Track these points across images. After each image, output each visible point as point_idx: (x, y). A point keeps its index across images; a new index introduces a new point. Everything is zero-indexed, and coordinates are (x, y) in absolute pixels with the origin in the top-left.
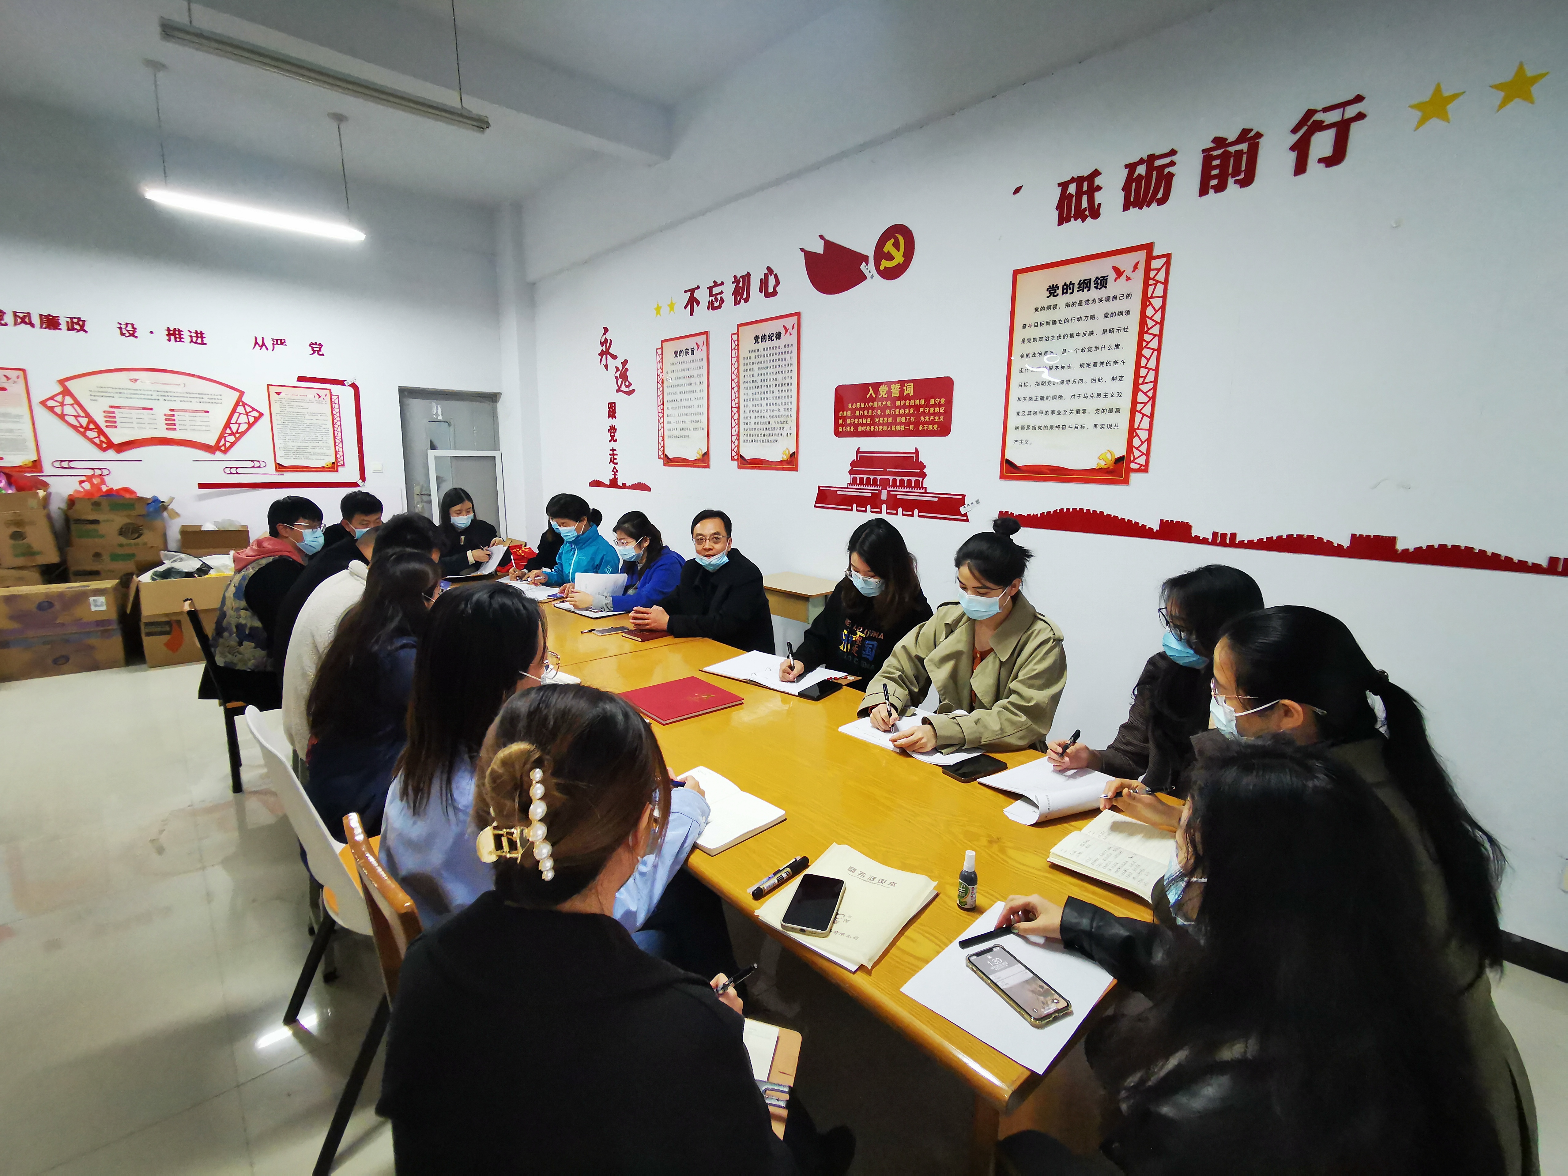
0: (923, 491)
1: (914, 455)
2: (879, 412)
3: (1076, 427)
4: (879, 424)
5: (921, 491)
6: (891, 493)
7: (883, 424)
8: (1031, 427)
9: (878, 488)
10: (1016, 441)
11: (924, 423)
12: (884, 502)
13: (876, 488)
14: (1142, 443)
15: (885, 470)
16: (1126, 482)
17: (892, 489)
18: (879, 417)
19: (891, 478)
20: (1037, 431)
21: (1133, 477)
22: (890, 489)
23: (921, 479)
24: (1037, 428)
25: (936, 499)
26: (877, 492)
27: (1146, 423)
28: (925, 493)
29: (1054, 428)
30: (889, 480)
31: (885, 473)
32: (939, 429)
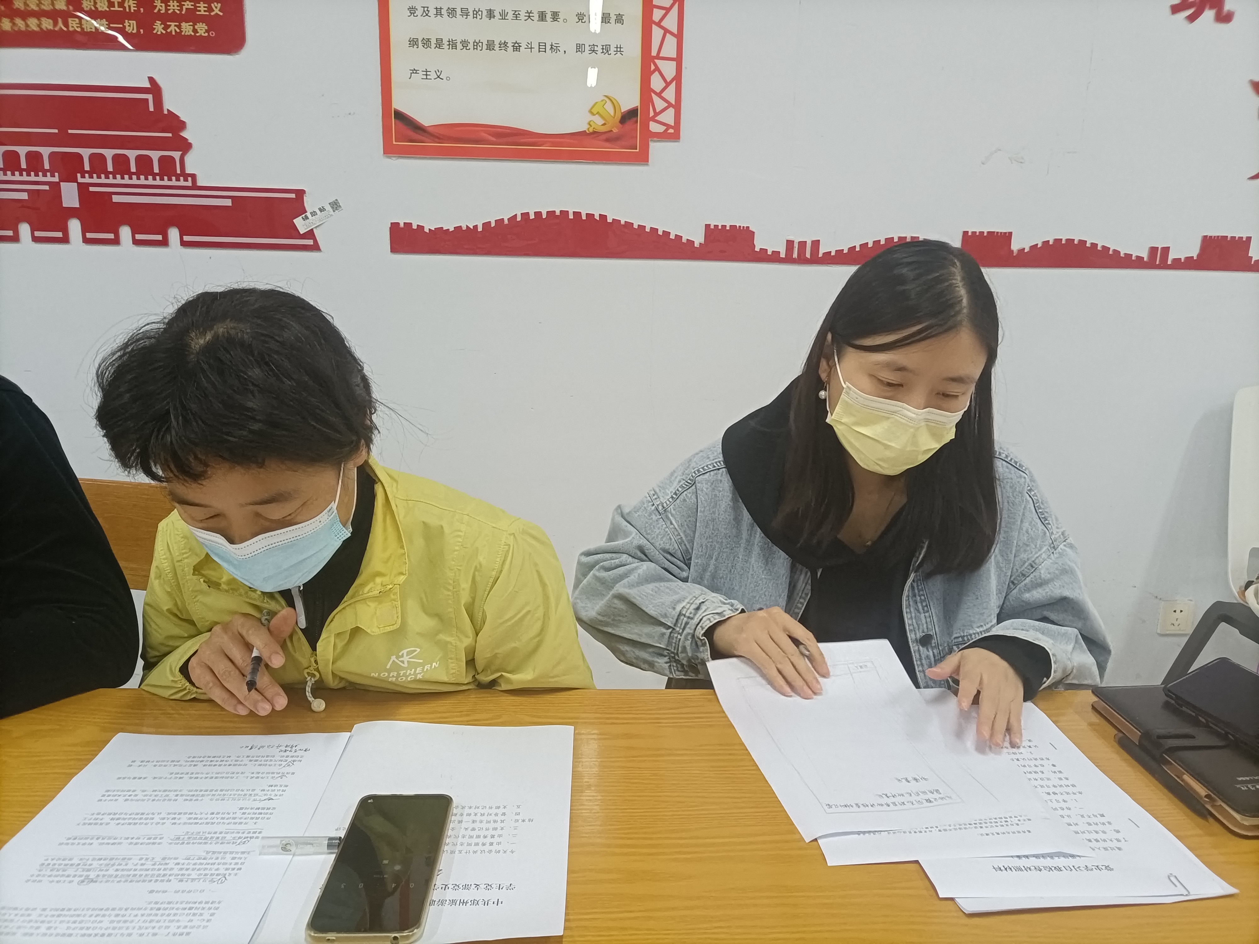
0: (189, 183)
1: (150, 97)
3: (542, 47)
4: (25, 13)
5: (182, 183)
6: (92, 189)
7: (38, 14)
8: (445, 42)
9: (49, 179)
10: (415, 71)
11: (166, 18)
12: (72, 213)
13: (41, 178)
14: (668, 84)
15: (63, 130)
16: (642, 158)
17: (95, 180)
19: (86, 153)
20: (459, 51)
21: (655, 147)
22: (87, 180)
23: (176, 155)
24: (459, 46)
25: (228, 203)
26: (47, 188)
27: (670, 48)
28: (195, 187)
29: (497, 47)
30: (80, 157)
31: (63, 139)
32: (213, 34)
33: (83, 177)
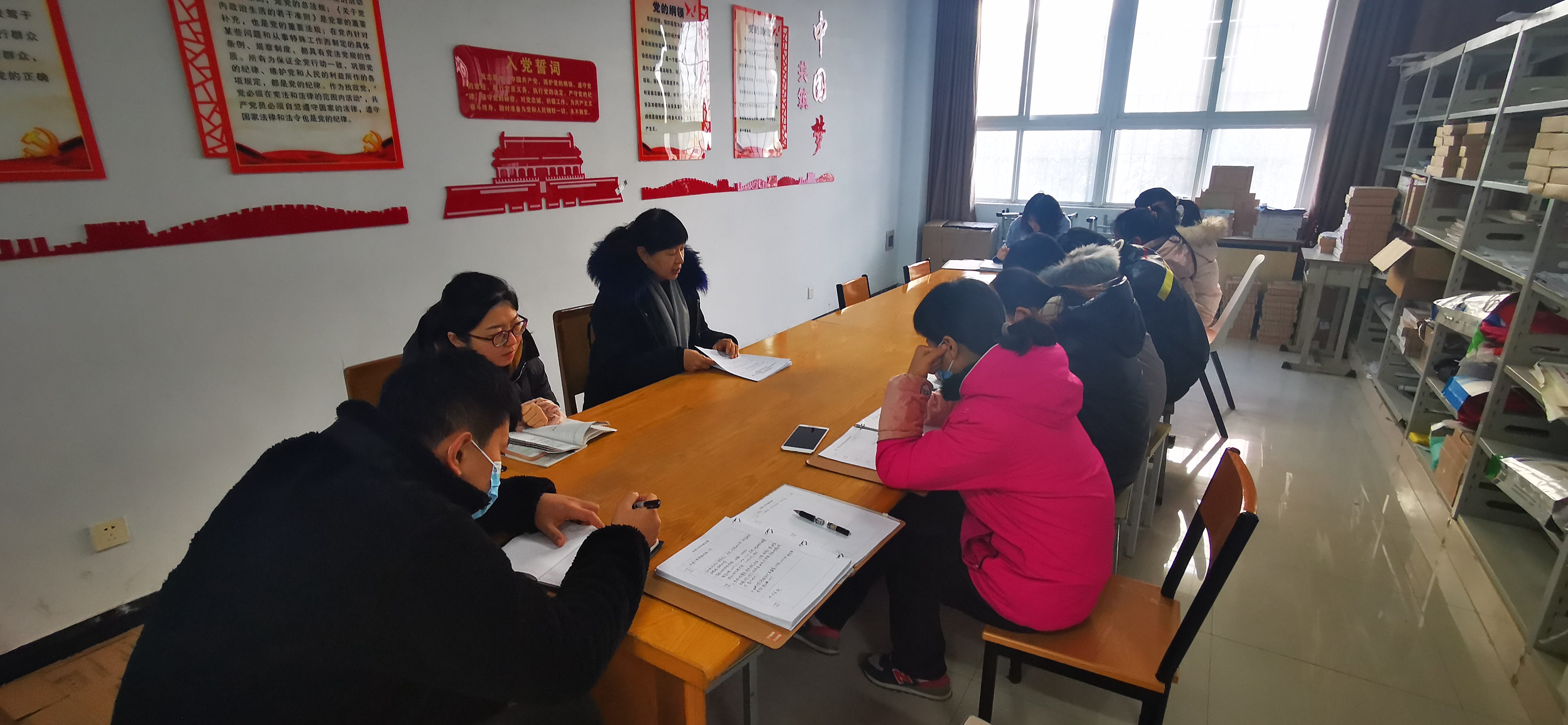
1: (570, 141)
2: (525, 90)
4: (526, 105)
5: (581, 178)
6: (551, 184)
7: (531, 105)
9: (536, 180)
10: (647, 128)
11: (575, 107)
12: (543, 195)
13: (533, 181)
17: (552, 180)
18: (525, 95)
19: (548, 167)
22: (549, 180)
23: (578, 166)
25: (595, 185)
26: (535, 185)
28: (585, 179)
30: (546, 169)
31: (541, 162)
32: (589, 114)
33: (548, 178)
